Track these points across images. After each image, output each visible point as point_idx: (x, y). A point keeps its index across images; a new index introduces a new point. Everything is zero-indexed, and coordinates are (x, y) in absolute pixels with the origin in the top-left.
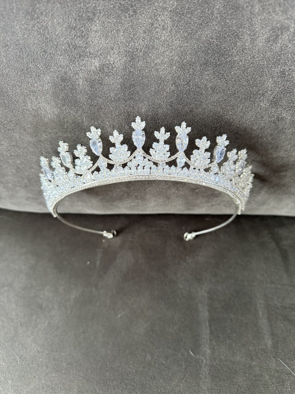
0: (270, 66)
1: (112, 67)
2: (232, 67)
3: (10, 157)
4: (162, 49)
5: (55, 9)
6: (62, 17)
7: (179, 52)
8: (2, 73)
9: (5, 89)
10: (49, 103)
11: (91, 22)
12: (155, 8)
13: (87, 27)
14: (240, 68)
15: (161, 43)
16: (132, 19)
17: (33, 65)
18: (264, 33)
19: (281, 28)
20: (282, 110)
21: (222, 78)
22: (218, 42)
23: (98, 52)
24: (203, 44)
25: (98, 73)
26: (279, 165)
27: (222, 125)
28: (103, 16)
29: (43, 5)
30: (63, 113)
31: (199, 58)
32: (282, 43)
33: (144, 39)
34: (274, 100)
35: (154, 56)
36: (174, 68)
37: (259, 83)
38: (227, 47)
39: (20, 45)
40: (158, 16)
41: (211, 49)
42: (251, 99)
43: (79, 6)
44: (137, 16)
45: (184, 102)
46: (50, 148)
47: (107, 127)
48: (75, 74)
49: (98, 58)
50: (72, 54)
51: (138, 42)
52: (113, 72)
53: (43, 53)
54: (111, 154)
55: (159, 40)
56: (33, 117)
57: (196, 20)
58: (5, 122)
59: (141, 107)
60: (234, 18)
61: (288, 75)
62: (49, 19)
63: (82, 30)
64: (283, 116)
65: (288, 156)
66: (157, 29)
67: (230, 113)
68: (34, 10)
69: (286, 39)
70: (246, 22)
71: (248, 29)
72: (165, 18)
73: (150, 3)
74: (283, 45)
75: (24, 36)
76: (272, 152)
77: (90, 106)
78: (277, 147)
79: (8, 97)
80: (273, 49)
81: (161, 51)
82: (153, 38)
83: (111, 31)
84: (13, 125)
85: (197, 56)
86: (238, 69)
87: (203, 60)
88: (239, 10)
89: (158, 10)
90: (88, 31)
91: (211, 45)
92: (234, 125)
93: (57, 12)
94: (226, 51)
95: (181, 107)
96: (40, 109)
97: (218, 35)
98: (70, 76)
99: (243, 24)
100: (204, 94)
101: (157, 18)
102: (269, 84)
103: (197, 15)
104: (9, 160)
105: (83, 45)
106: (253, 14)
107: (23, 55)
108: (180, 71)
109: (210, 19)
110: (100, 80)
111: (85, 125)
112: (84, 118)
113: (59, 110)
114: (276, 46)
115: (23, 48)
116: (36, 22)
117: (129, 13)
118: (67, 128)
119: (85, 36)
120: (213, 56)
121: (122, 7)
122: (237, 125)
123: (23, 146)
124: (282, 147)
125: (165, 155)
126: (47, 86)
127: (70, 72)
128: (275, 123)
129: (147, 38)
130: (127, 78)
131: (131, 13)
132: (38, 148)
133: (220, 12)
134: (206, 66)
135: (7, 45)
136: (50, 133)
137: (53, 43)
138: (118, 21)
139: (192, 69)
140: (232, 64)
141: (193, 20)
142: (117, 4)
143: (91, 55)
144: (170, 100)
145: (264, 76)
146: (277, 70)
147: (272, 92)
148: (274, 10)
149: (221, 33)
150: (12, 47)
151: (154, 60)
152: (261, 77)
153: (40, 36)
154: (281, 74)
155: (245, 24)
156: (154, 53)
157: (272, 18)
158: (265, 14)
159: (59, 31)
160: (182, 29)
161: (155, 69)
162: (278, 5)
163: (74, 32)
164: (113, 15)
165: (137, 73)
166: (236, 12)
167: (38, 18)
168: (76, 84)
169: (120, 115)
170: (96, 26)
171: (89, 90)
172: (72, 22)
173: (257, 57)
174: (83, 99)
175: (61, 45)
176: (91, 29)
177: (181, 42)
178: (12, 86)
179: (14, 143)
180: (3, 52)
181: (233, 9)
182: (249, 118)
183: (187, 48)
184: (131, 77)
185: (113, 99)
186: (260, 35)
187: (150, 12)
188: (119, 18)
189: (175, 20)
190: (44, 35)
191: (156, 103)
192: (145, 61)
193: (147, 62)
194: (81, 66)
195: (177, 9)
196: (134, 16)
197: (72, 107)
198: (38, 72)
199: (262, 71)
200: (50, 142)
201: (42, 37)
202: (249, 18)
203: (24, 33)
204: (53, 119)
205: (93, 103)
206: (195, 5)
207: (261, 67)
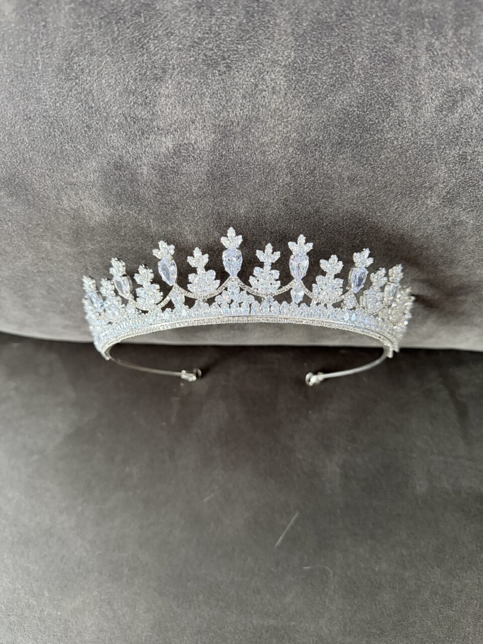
0: (443, 147)
1: (193, 149)
2: (382, 148)
3: (37, 274)
4: (271, 121)
5: (103, 64)
6: (114, 77)
7: (298, 127)
8: (23, 157)
9: (27, 181)
10: (96, 201)
11: (159, 83)
12: (260, 61)
13: (154, 90)
14: (394, 150)
15: (270, 113)
16: (224, 78)
17: (71, 146)
18: (433, 97)
19: (461, 90)
20: (460, 211)
21: (366, 164)
22: (360, 111)
23: (171, 126)
24: (336, 114)
25: (172, 157)
26: (455, 286)
27: (366, 231)
28: (178, 74)
29: (85, 59)
30: (118, 215)
31: (330, 135)
32: (462, 112)
33: (243, 106)
34: (449, 196)
35: (258, 133)
36: (291, 150)
37: (425, 172)
38: (374, 119)
39: (50, 117)
40: (266, 72)
41: (349, 121)
42: (412, 195)
43: (140, 59)
44: (232, 73)
45: (305, 200)
46: (100, 263)
47: (186, 233)
48: (135, 159)
49: (172, 136)
50: (131, 130)
51: (233, 112)
52: (196, 156)
53: (85, 129)
54: (190, 283)
55: (267, 109)
56: (72, 220)
57: (326, 80)
58: (28, 226)
59: (239, 207)
60: (387, 76)
61: (471, 160)
62: (94, 79)
63: (146, 94)
64: (462, 219)
65: (469, 275)
66: (264, 93)
67: (379, 214)
68: (70, 67)
69: (469, 107)
70: (406, 82)
71: (408, 93)
72: (275, 76)
73: (252, 53)
74: (465, 115)
75: (55, 104)
76: (443, 268)
77: (160, 205)
78: (452, 262)
79: (34, 192)
80: (448, 122)
81: (269, 125)
82: (257, 106)
83: (191, 97)
84: (41, 230)
85: (327, 133)
86: (392, 151)
87: (336, 137)
88: (395, 63)
89: (265, 64)
90: (155, 97)
91: (348, 115)
92: (384, 232)
93: (106, 68)
94: (373, 124)
95: (301, 206)
96: (83, 208)
97: (360, 101)
98: (128, 163)
99: (400, 84)
100: (337, 187)
101: (264, 76)
102: (441, 172)
103: (327, 72)
104: (36, 278)
105: (148, 116)
106: (417, 69)
107: (55, 131)
108: (299, 155)
109: (347, 77)
110: (174, 168)
111: (153, 231)
112: (151, 221)
113: (112, 210)
114: (452, 117)
115: (55, 121)
116: (74, 84)
117: (219, 69)
118: (125, 235)
119: (150, 104)
120: (353, 132)
121: (208, 60)
122: (389, 231)
123: (58, 259)
124: (460, 261)
125: (273, 285)
126: (92, 176)
127: (128, 155)
128: (448, 228)
129: (248, 106)
130: (217, 164)
131: (222, 68)
132: (80, 262)
133: (365, 67)
134: (341, 147)
135: (30, 118)
136: (98, 242)
137: (100, 115)
138: (202, 81)
139: (319, 152)
140: (382, 144)
141: (321, 79)
142: (200, 56)
143: (161, 132)
144: (283, 196)
145: (433, 161)
146: (453, 153)
147: (444, 184)
148: (450, 64)
149: (365, 98)
150: (38, 121)
151: (258, 137)
152: (427, 163)
153: (80, 104)
154: (459, 159)
155: (403, 85)
156: (258, 128)
157: (447, 75)
158: (436, 70)
159: (109, 97)
160: (303, 93)
161: (261, 151)
162: (457, 56)
163: (133, 98)
164: (194, 72)
165: (232, 157)
166: (389, 67)
167: (77, 78)
168: (138, 173)
169: (207, 216)
170: (167, 88)
171: (158, 182)
172: (130, 83)
173: (423, 134)
174: (149, 194)
175: (113, 117)
176: (159, 94)
177: (301, 111)
178: (38, 175)
179: (44, 255)
180: (24, 128)
181: (384, 62)
182: (408, 221)
183: (310, 120)
184: (222, 163)
185: (195, 195)
186: (427, 101)
187: (253, 68)
188: (203, 76)
189: (292, 79)
190: (86, 103)
191: (262, 200)
192: (245, 139)
193: (248, 141)
194: (145, 147)
195: (295, 63)
196: (227, 72)
197: (132, 206)
198: (78, 157)
199: (430, 155)
200: (99, 254)
201: (84, 105)
202: (410, 75)
203: (56, 99)
204: (103, 223)
205: (164, 200)
206: (325, 57)
207: (427, 148)
